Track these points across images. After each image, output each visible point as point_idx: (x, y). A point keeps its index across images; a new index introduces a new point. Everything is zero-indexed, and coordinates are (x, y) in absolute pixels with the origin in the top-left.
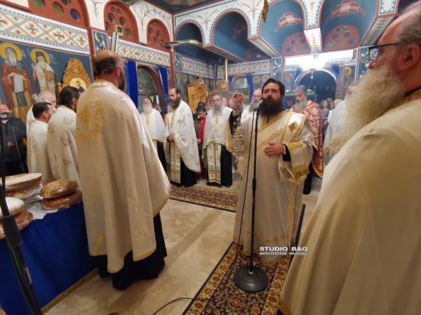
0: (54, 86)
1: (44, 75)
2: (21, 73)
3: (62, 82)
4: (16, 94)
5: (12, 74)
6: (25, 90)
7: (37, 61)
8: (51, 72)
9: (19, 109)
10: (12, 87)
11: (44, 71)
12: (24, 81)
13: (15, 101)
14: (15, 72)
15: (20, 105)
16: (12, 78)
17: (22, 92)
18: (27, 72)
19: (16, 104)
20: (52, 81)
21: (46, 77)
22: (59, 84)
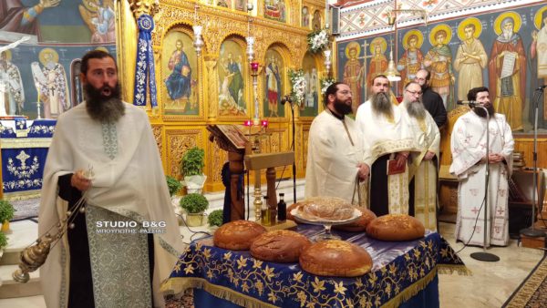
10: (499, 71)
13: (499, 89)
14: (508, 50)
16: (502, 59)
19: (499, 93)
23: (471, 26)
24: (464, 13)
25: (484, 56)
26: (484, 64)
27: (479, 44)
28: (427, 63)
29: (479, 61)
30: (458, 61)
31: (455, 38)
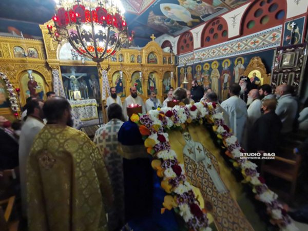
1: (238, 71)
2: (227, 73)
4: (224, 83)
5: (224, 74)
6: (228, 82)
7: (237, 64)
8: (243, 69)
9: (224, 91)
10: (223, 80)
11: (239, 69)
12: (228, 77)
18: (231, 72)
19: (223, 88)
20: (242, 74)
23: (215, 64)
24: (213, 59)
25: (219, 75)
26: (219, 77)
27: (217, 70)
28: (203, 76)
29: (217, 77)
30: (212, 76)
31: (211, 68)
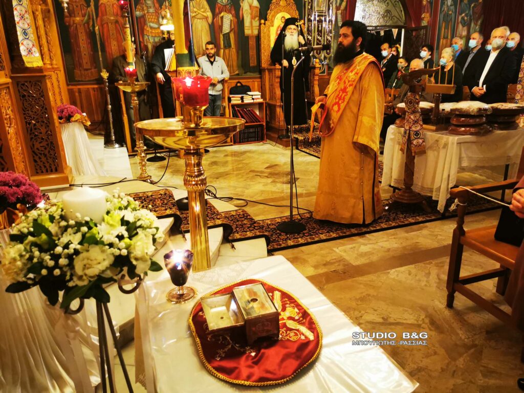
0: (257, 24)
1: (249, 11)
3: (266, 20)
4: (224, 35)
5: (222, 14)
6: (231, 31)
8: (256, 7)
9: (224, 52)
12: (231, 20)
15: (225, 47)
17: (228, 34)
18: (235, 10)
20: (257, 18)
21: (251, 14)
22: (263, 21)
